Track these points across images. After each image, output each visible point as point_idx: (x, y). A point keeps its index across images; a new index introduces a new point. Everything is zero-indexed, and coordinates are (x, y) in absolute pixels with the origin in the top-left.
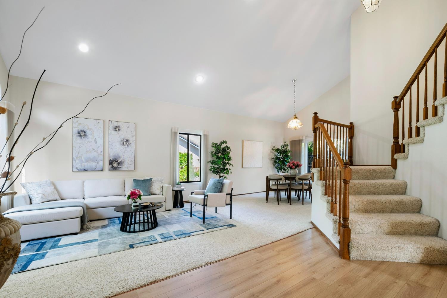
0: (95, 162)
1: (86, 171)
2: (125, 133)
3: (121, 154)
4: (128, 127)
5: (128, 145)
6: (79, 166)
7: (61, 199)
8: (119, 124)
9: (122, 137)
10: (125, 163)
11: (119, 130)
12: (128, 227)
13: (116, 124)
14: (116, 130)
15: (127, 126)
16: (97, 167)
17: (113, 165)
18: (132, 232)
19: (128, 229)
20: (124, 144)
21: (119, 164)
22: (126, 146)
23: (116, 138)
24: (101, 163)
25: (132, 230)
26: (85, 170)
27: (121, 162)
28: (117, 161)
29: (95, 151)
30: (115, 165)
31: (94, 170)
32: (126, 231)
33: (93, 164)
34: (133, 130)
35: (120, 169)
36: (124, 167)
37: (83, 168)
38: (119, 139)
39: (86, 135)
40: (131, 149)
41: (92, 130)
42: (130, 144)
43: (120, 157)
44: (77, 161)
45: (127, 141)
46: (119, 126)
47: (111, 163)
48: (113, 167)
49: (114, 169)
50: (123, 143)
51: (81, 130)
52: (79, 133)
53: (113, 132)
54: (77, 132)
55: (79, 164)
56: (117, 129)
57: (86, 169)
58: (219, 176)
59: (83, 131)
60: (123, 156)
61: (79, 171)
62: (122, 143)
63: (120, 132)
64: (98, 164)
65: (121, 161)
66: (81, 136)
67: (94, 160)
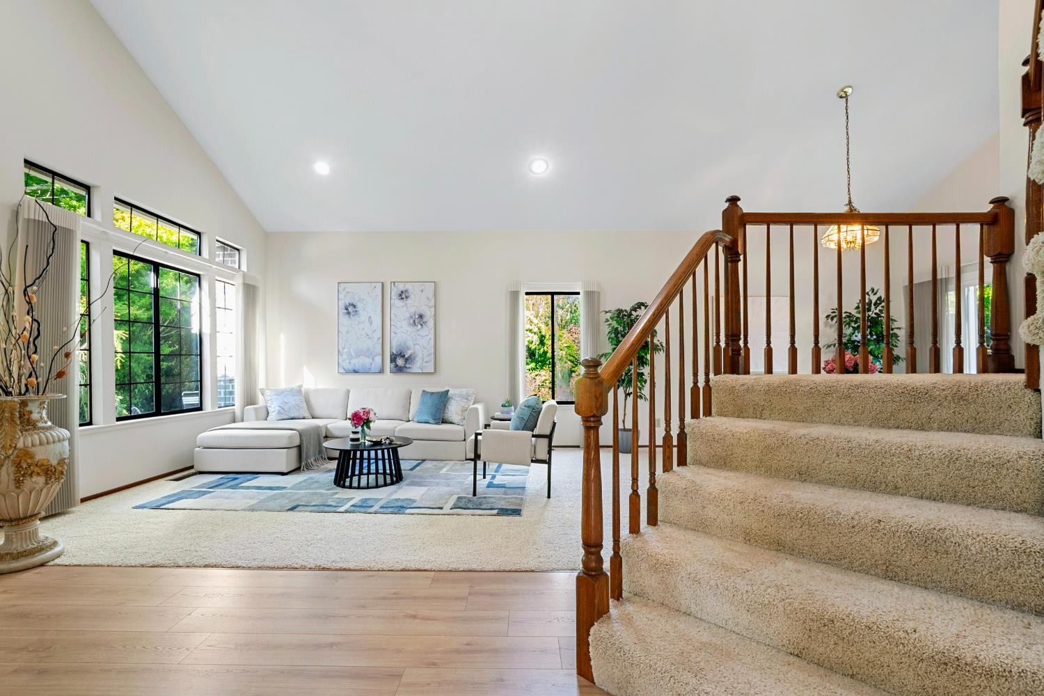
0: (369, 358)
1: (357, 372)
2: (418, 302)
3: (410, 343)
4: (422, 291)
5: (422, 325)
6: (346, 364)
7: (313, 418)
8: (408, 286)
9: (413, 310)
10: (417, 359)
11: (407, 297)
12: (348, 480)
13: (401, 287)
14: (402, 299)
15: (421, 288)
16: (373, 366)
17: (398, 363)
18: (355, 488)
19: (347, 484)
20: (415, 324)
21: (406, 360)
22: (419, 327)
23: (401, 312)
24: (379, 359)
25: (355, 484)
26: (355, 372)
27: (410, 357)
28: (403, 356)
29: (369, 338)
30: (400, 362)
31: (367, 372)
32: (344, 487)
33: (366, 361)
34: (431, 295)
35: (408, 370)
36: (416, 368)
37: (351, 367)
38: (407, 315)
39: (356, 311)
40: (427, 332)
41: (364, 302)
42: (425, 323)
43: (408, 348)
44: (345, 357)
45: (421, 316)
46: (406, 291)
47: (393, 359)
48: (396, 366)
49: (399, 370)
50: (414, 321)
51: (349, 304)
52: (347, 309)
53: (398, 303)
54: (343, 307)
55: (347, 361)
56: (403, 295)
57: (356, 369)
58: (625, 392)
59: (352, 305)
60: (414, 345)
61: (348, 372)
62: (412, 321)
63: (409, 301)
64: (373, 360)
65: (411, 355)
66: (349, 313)
67: (369, 354)
